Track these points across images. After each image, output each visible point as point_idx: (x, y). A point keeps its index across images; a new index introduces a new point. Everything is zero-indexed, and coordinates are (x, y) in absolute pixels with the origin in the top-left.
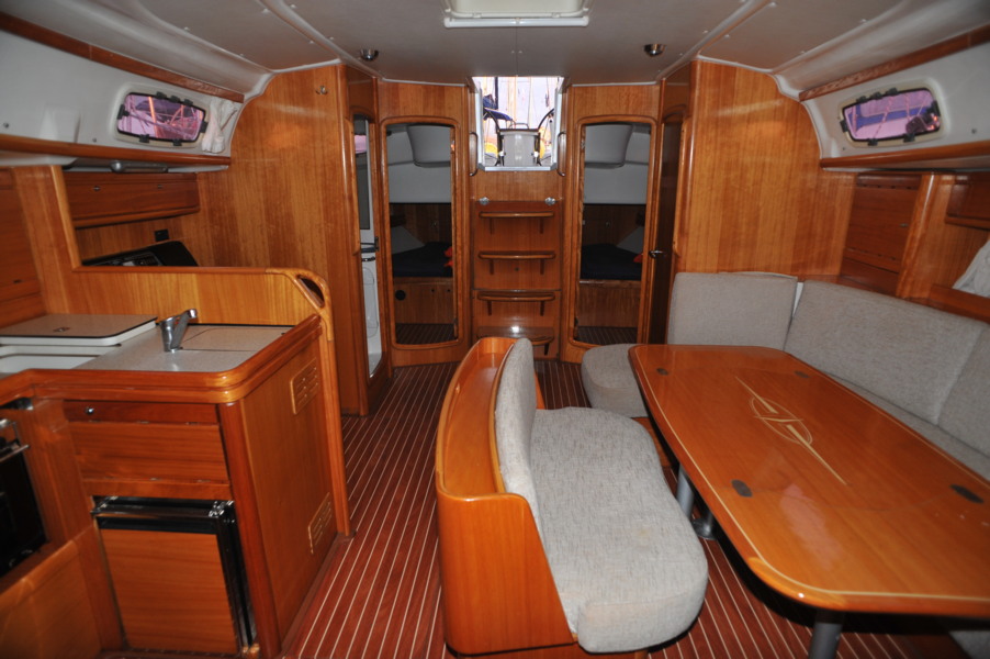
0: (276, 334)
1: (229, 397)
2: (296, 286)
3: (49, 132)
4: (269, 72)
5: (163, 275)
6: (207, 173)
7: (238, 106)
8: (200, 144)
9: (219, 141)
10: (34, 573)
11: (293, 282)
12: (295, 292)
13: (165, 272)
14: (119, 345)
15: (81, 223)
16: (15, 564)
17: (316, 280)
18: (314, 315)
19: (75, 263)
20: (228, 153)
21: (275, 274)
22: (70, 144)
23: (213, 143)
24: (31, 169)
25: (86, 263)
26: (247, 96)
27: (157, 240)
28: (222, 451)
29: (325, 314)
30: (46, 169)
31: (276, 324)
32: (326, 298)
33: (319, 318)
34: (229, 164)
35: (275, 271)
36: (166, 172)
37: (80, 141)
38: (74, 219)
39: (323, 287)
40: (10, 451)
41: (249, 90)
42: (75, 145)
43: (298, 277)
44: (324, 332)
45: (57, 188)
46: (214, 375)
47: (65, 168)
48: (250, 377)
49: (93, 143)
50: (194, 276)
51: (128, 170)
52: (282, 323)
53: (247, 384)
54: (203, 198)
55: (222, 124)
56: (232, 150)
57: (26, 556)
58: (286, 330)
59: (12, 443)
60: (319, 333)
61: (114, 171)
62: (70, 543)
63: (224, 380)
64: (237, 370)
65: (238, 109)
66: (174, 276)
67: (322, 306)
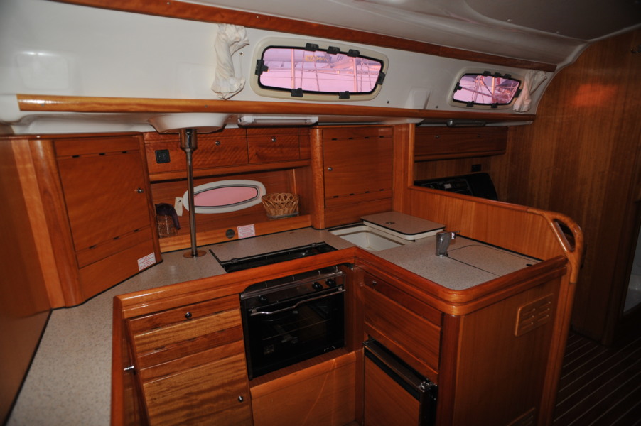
0: (520, 264)
1: (455, 311)
2: (551, 228)
3: (410, 104)
4: (583, 42)
5: (454, 199)
6: (516, 126)
7: (550, 75)
8: (513, 105)
9: (527, 103)
10: (339, 358)
11: (549, 224)
12: (549, 233)
13: (456, 198)
14: (414, 241)
15: (418, 158)
16: (327, 351)
17: (571, 226)
18: (560, 256)
19: (410, 183)
20: (534, 112)
21: (535, 214)
22: (420, 110)
23: (522, 104)
24: (401, 126)
25: (417, 183)
26: (559, 66)
27: (473, 171)
28: (438, 347)
29: (574, 259)
30: (407, 125)
31: (526, 254)
32: (578, 245)
33: (566, 261)
34: (533, 120)
35: (535, 211)
36: (484, 126)
37: (427, 109)
38: (415, 155)
39: (578, 233)
40: (337, 290)
41: (562, 60)
42: (424, 110)
43: (555, 220)
44: (568, 273)
45: (410, 137)
46: (447, 290)
47: (417, 125)
48: (475, 299)
49: (436, 109)
50: (474, 203)
51: (457, 125)
52: (532, 255)
53: (470, 305)
54: (509, 144)
55: (533, 89)
56: (538, 109)
57: (333, 349)
58: (533, 262)
59: (339, 286)
60: (563, 272)
61: (448, 126)
62: (354, 352)
63: (455, 297)
64: (464, 292)
65: (549, 78)
66: (461, 201)
67: (571, 251)
